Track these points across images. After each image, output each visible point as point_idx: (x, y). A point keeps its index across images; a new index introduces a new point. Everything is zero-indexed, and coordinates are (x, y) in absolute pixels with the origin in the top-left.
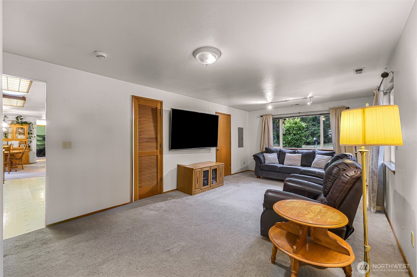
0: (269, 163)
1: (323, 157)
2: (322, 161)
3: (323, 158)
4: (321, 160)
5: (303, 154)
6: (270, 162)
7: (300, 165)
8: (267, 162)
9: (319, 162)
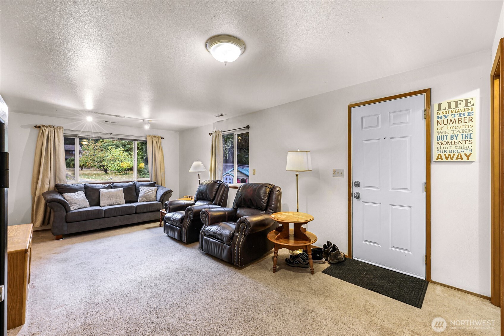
0: (76, 208)
1: (150, 188)
2: (151, 192)
3: (151, 190)
4: (149, 192)
5: (124, 188)
6: (78, 206)
7: (124, 202)
8: (73, 208)
9: (148, 195)
